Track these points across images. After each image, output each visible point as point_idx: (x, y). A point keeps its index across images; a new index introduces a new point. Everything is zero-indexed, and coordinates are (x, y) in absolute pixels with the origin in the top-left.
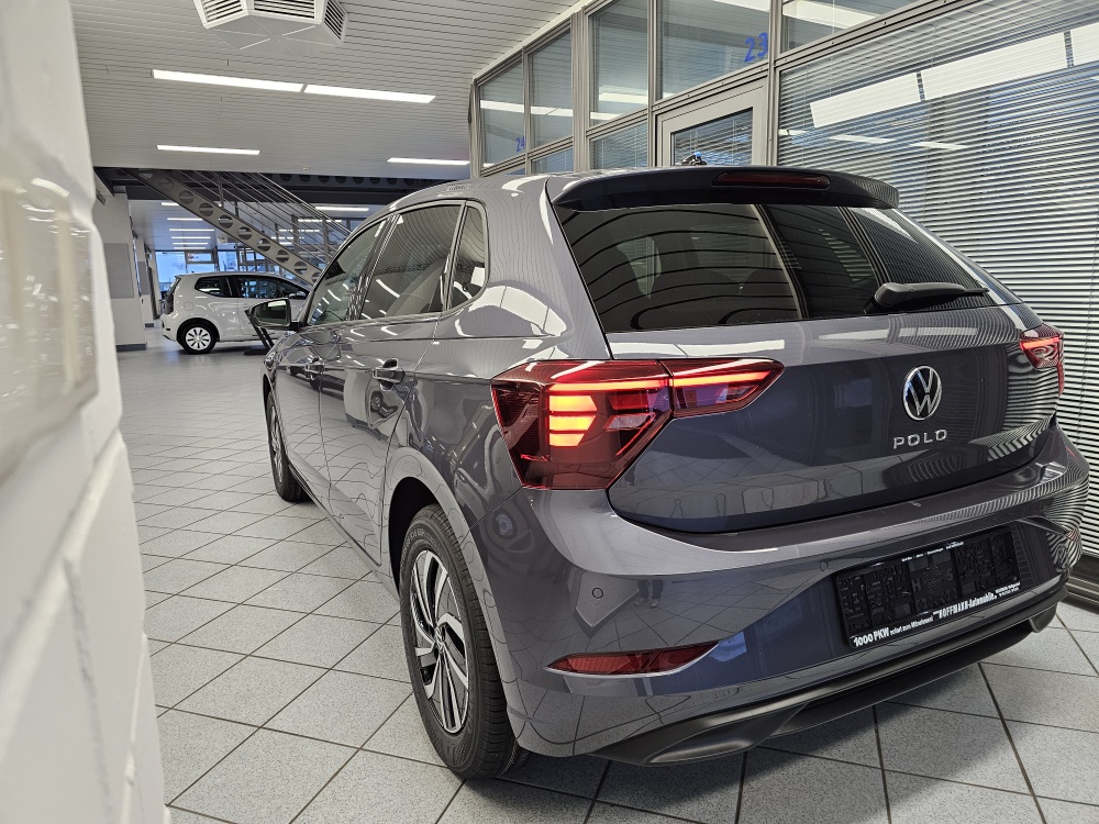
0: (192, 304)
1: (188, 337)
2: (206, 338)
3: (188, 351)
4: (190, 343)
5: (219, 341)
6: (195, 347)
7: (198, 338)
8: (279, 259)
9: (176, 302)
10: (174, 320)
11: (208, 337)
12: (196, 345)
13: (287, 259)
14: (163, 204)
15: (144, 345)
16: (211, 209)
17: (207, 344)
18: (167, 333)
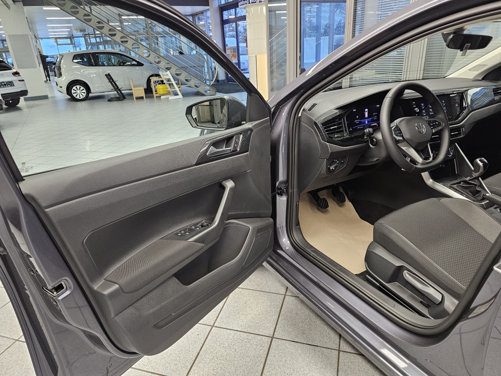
0: (72, 71)
1: (73, 91)
2: (83, 91)
3: (73, 99)
4: (75, 95)
5: (91, 93)
6: (78, 97)
7: (79, 92)
8: (122, 42)
9: (63, 70)
10: (64, 80)
11: (85, 91)
12: (78, 96)
13: (127, 41)
14: (45, 8)
15: (47, 96)
16: (78, 10)
17: (85, 95)
18: (60, 89)
